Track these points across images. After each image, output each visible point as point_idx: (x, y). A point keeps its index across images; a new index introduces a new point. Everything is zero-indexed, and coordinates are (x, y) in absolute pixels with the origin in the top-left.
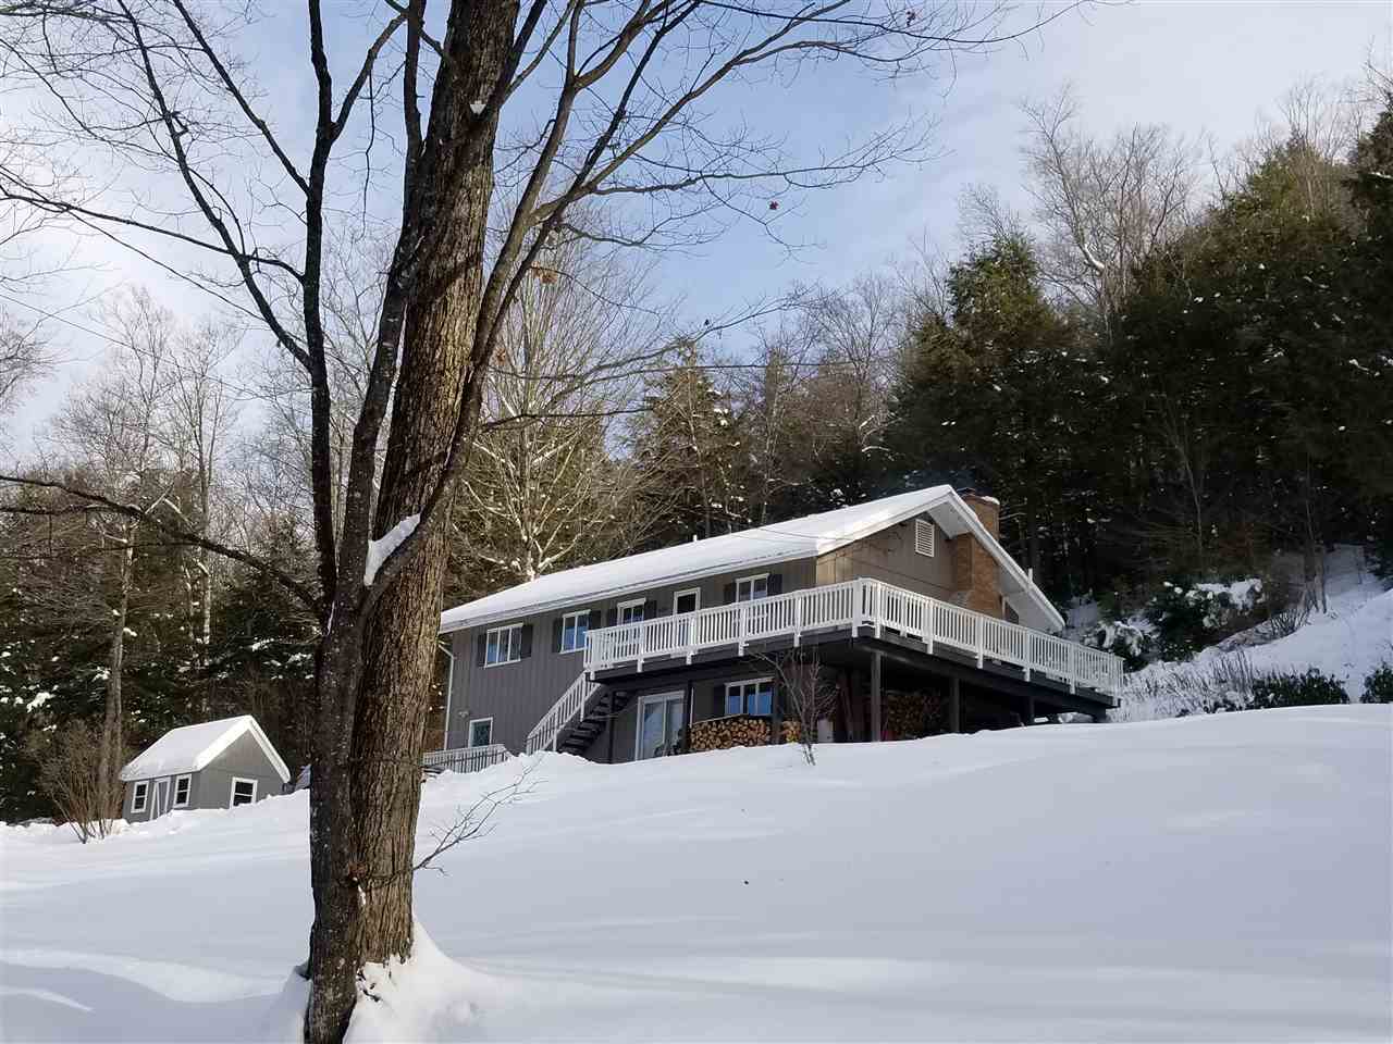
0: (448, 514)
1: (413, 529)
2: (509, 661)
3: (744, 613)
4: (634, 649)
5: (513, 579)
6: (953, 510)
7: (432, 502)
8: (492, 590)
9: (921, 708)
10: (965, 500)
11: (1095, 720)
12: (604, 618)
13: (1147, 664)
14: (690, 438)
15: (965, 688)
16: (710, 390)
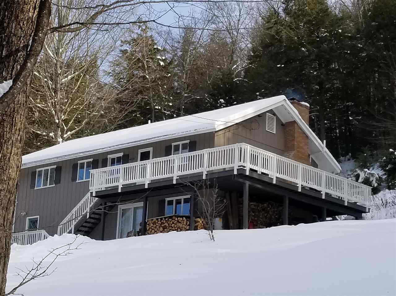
0: (29, 82)
1: (8, 89)
2: (48, 186)
3: (176, 161)
4: (117, 180)
5: (50, 143)
6: (286, 109)
7: (19, 74)
8: (38, 148)
9: (267, 212)
10: (292, 103)
11: (357, 219)
12: (100, 164)
13: (380, 191)
14: (145, 72)
15: (292, 202)
16: (155, 47)
